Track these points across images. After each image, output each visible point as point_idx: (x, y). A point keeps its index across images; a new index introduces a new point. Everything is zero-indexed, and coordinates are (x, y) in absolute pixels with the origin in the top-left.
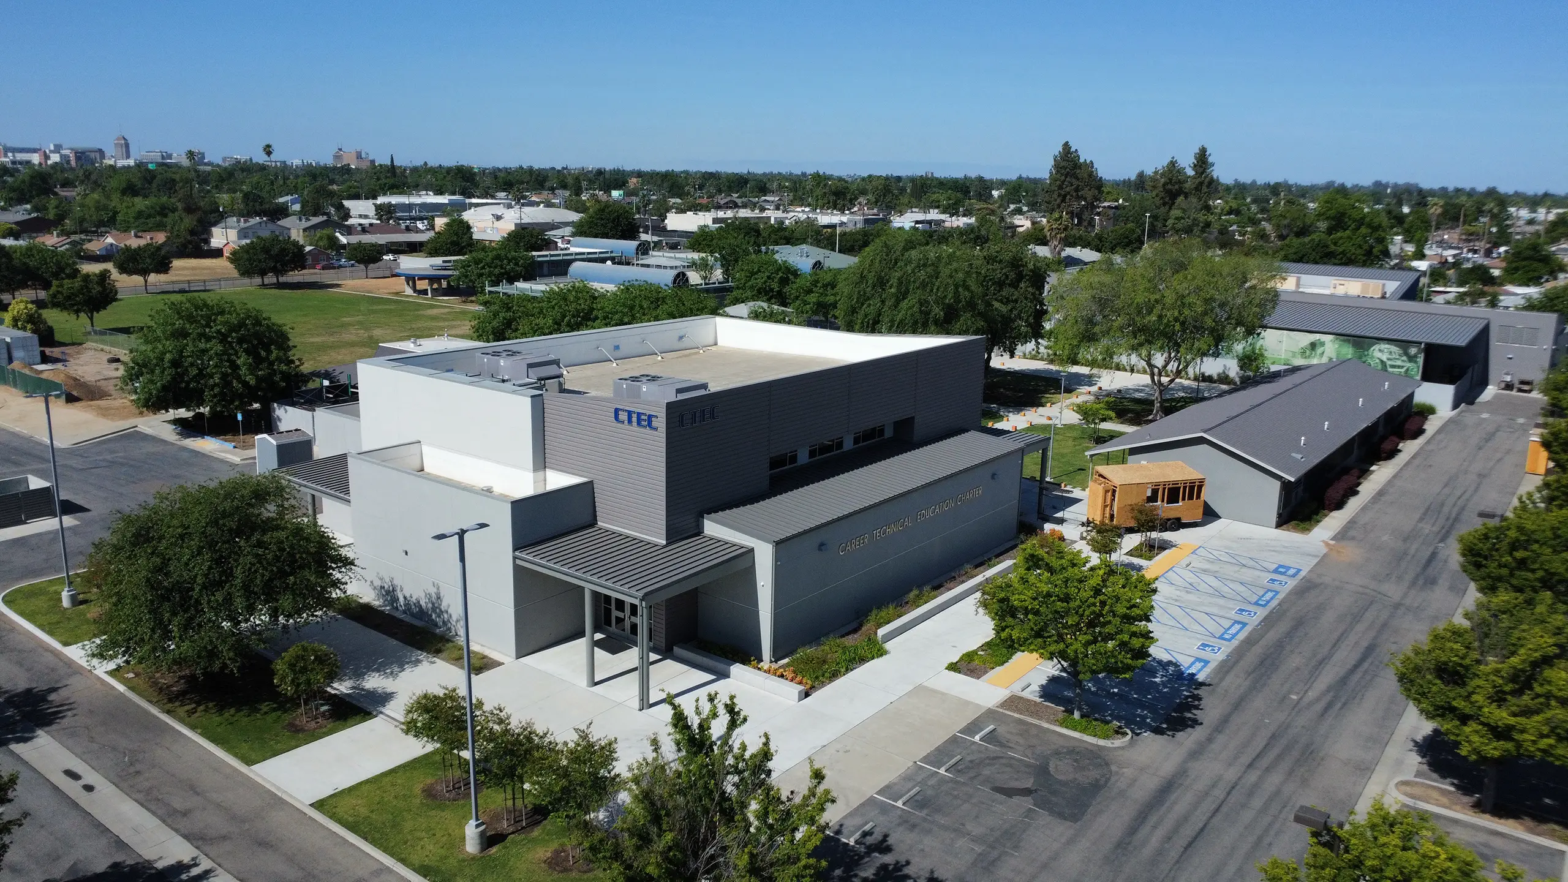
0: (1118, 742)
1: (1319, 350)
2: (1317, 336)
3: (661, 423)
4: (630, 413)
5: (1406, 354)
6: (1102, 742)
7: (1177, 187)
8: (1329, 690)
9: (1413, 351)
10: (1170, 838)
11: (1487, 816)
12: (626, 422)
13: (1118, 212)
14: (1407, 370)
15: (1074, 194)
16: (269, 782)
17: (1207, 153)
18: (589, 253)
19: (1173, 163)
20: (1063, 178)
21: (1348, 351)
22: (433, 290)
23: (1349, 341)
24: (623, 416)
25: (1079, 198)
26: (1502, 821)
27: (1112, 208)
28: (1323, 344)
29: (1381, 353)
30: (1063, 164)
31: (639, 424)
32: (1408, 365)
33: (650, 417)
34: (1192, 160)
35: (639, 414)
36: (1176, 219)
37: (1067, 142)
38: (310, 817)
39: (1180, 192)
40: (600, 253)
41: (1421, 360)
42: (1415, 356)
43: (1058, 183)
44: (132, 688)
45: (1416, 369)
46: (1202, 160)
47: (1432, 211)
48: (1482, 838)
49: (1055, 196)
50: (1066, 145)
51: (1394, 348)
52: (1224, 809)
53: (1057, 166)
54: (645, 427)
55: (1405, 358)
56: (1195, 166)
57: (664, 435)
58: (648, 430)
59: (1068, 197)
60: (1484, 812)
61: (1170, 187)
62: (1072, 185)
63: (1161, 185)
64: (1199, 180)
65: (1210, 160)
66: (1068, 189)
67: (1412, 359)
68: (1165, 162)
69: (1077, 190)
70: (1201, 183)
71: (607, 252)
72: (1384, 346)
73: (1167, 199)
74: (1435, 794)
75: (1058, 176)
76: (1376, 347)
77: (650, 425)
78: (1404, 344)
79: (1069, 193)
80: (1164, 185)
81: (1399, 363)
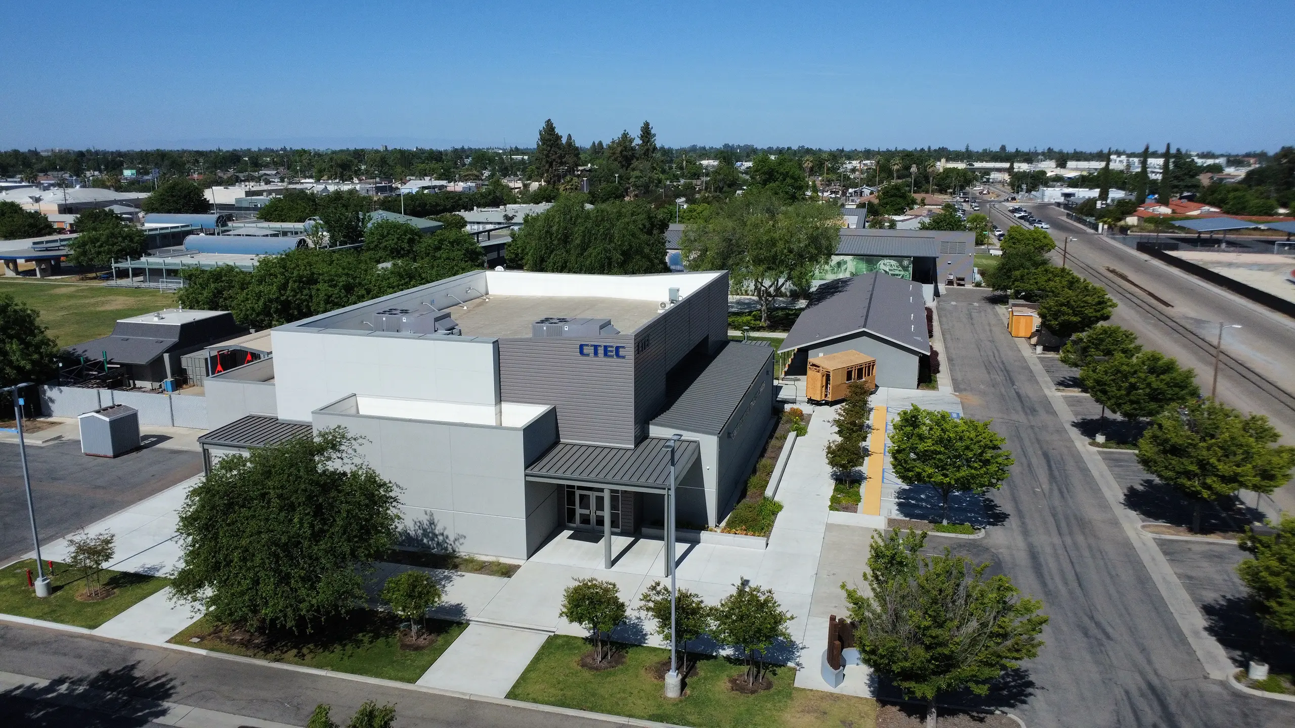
0: (981, 534)
1: (843, 268)
2: (842, 257)
3: (629, 352)
4: (596, 347)
5: (901, 265)
6: (971, 537)
7: (630, 153)
8: (1051, 483)
9: (906, 263)
10: (1066, 583)
11: (1199, 535)
12: (592, 355)
13: (592, 174)
14: (903, 276)
15: (559, 161)
16: (447, 691)
17: (650, 127)
18: (172, 228)
19: (625, 135)
20: (549, 148)
21: (863, 267)
22: (41, 270)
23: (862, 259)
24: (589, 350)
25: (562, 164)
26: (1208, 536)
27: (587, 171)
28: (845, 263)
29: (885, 265)
30: (548, 137)
31: (606, 354)
32: (902, 273)
33: (617, 348)
34: (639, 133)
35: (606, 347)
36: (636, 177)
37: (549, 120)
38: (514, 707)
39: (633, 156)
40: (182, 227)
41: (911, 269)
42: (908, 267)
43: (545, 152)
44: (212, 650)
45: (909, 274)
46: (646, 132)
47: (806, 165)
48: (1207, 547)
49: (544, 162)
50: (549, 123)
51: (893, 262)
52: (1074, 560)
53: (542, 139)
54: (612, 356)
55: (900, 268)
56: (642, 136)
57: (633, 361)
58: (615, 359)
59: (554, 163)
60: (1196, 533)
61: (625, 153)
62: (556, 154)
63: (619, 152)
64: (646, 147)
65: (653, 132)
66: (553, 157)
67: (905, 269)
68: (617, 135)
69: (561, 157)
70: (648, 150)
71: (188, 226)
72: (887, 261)
73: (624, 163)
74: (1164, 529)
75: (545, 147)
76: (881, 262)
77: (617, 355)
78: (899, 258)
79: (554, 160)
80: (621, 152)
81: (897, 272)
